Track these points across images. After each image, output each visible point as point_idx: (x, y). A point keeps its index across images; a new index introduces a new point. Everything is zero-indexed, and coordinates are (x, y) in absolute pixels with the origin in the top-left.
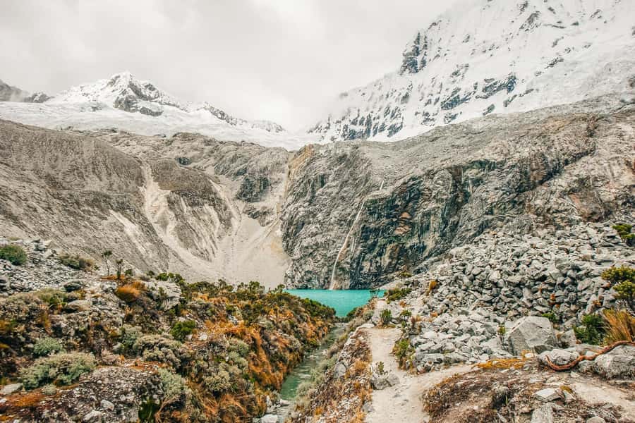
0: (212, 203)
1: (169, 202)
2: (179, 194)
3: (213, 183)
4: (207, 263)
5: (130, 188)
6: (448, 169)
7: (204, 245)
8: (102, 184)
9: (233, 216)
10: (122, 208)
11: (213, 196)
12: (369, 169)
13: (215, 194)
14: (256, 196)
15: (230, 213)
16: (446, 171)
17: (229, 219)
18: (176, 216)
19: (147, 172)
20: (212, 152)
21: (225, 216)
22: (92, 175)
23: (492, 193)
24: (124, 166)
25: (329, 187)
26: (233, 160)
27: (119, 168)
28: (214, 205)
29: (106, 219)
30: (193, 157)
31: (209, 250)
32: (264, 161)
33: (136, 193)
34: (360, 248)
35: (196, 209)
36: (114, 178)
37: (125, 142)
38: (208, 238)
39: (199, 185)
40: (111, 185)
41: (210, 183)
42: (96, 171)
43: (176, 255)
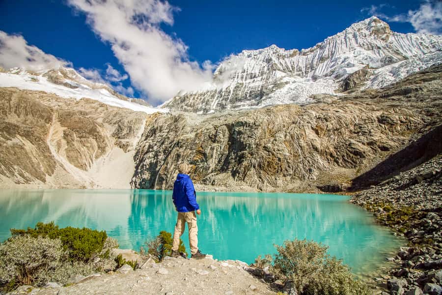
0: (95, 137)
1: (64, 134)
2: (73, 130)
3: (98, 126)
4: (85, 172)
5: (39, 124)
6: (225, 125)
7: (84, 161)
8: (19, 119)
9: (108, 146)
10: (27, 135)
11: (96, 134)
12: (185, 123)
13: (98, 132)
14: (124, 135)
15: (106, 144)
16: (225, 126)
17: (104, 147)
18: (68, 142)
19: (55, 116)
20: (104, 111)
21: (102, 145)
22: (13, 114)
23: (246, 139)
24: (39, 111)
25: (163, 132)
26: (115, 116)
27: (35, 112)
28: (96, 139)
29: (11, 140)
30: (91, 112)
31: (87, 164)
32: (131, 117)
33: (42, 127)
34: (173, 166)
35: (83, 139)
36: (30, 117)
37: (48, 99)
38: (88, 157)
39: (89, 127)
40: (25, 121)
41: (96, 126)
42: (17, 111)
43: (62, 166)
